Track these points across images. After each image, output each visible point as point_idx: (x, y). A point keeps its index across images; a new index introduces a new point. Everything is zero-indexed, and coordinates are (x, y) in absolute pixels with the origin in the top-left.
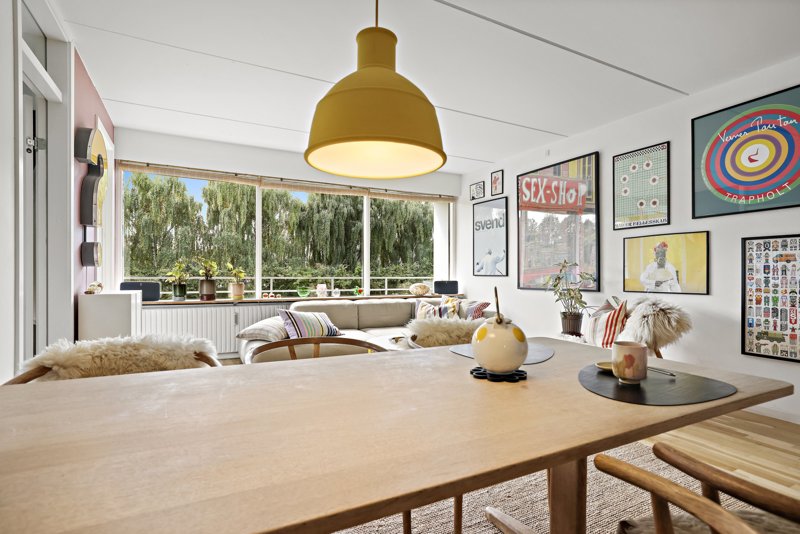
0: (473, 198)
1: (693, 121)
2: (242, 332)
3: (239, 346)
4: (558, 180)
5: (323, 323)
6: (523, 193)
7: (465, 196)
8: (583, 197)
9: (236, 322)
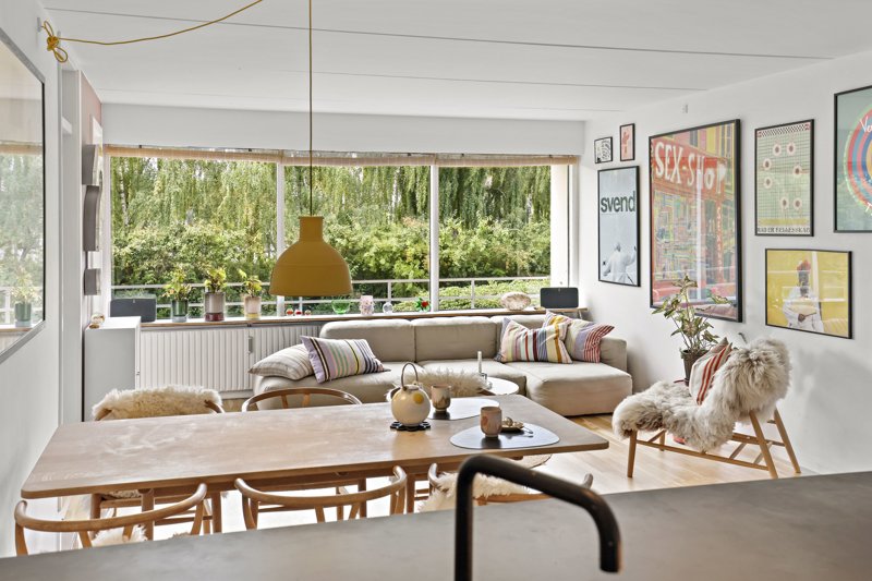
0: (599, 161)
1: (836, 96)
2: (256, 366)
3: (253, 383)
4: (696, 152)
5: (360, 355)
6: (656, 164)
7: (588, 157)
8: (722, 182)
9: (251, 349)
